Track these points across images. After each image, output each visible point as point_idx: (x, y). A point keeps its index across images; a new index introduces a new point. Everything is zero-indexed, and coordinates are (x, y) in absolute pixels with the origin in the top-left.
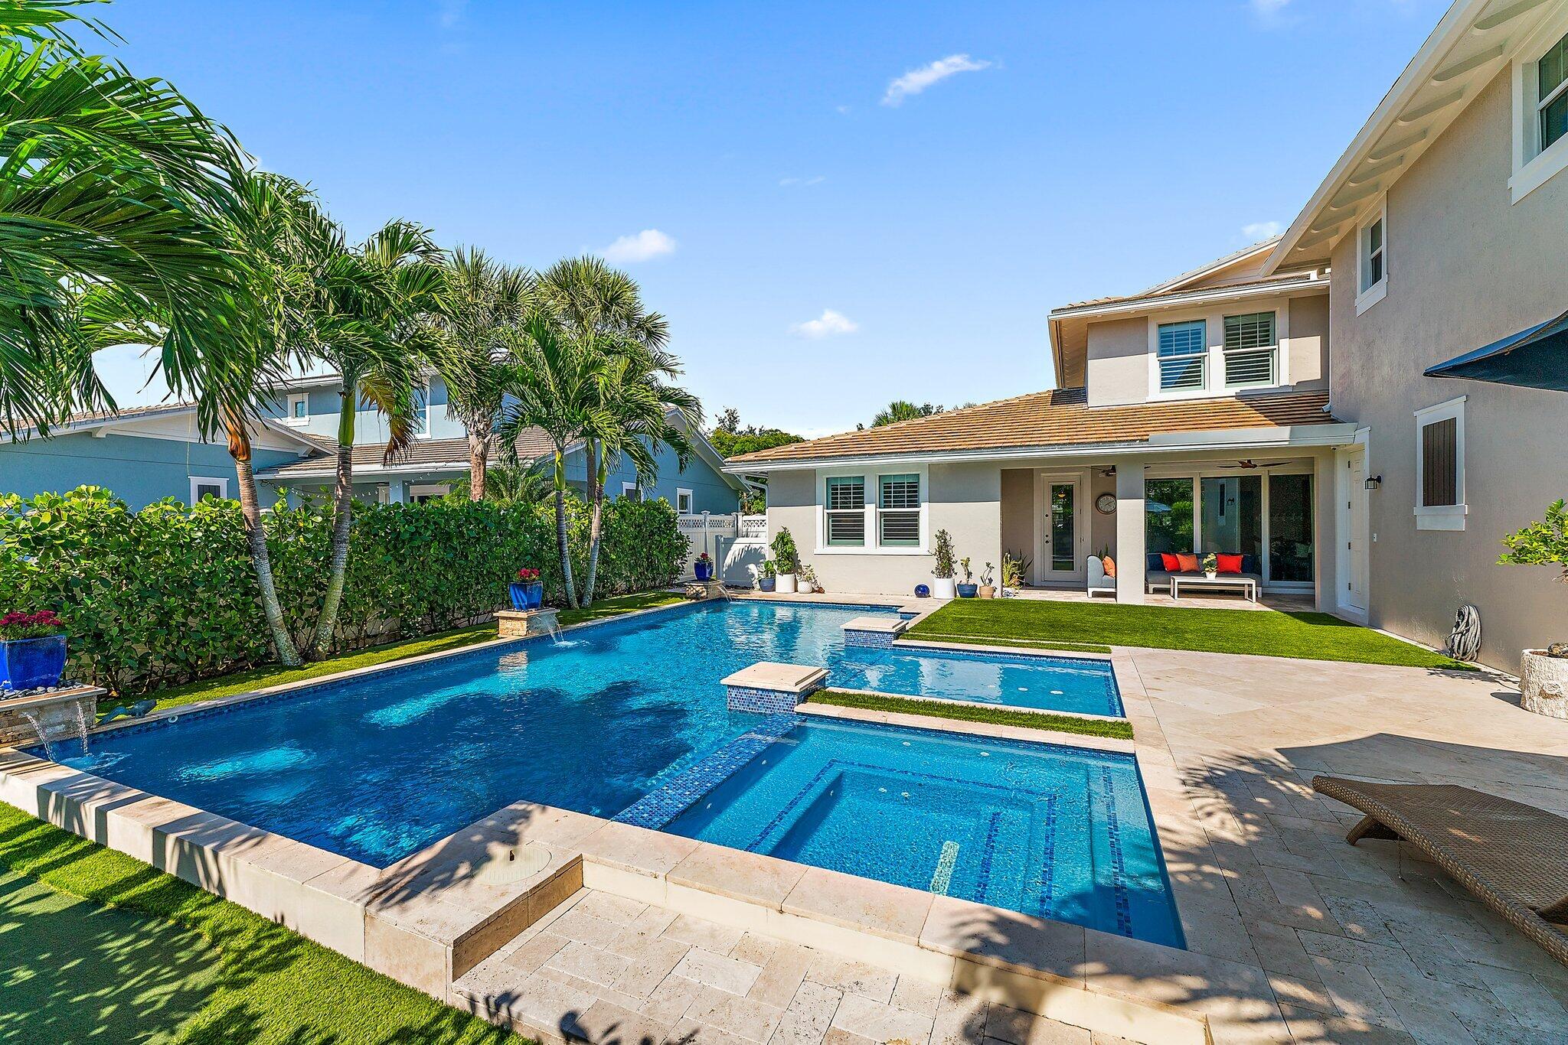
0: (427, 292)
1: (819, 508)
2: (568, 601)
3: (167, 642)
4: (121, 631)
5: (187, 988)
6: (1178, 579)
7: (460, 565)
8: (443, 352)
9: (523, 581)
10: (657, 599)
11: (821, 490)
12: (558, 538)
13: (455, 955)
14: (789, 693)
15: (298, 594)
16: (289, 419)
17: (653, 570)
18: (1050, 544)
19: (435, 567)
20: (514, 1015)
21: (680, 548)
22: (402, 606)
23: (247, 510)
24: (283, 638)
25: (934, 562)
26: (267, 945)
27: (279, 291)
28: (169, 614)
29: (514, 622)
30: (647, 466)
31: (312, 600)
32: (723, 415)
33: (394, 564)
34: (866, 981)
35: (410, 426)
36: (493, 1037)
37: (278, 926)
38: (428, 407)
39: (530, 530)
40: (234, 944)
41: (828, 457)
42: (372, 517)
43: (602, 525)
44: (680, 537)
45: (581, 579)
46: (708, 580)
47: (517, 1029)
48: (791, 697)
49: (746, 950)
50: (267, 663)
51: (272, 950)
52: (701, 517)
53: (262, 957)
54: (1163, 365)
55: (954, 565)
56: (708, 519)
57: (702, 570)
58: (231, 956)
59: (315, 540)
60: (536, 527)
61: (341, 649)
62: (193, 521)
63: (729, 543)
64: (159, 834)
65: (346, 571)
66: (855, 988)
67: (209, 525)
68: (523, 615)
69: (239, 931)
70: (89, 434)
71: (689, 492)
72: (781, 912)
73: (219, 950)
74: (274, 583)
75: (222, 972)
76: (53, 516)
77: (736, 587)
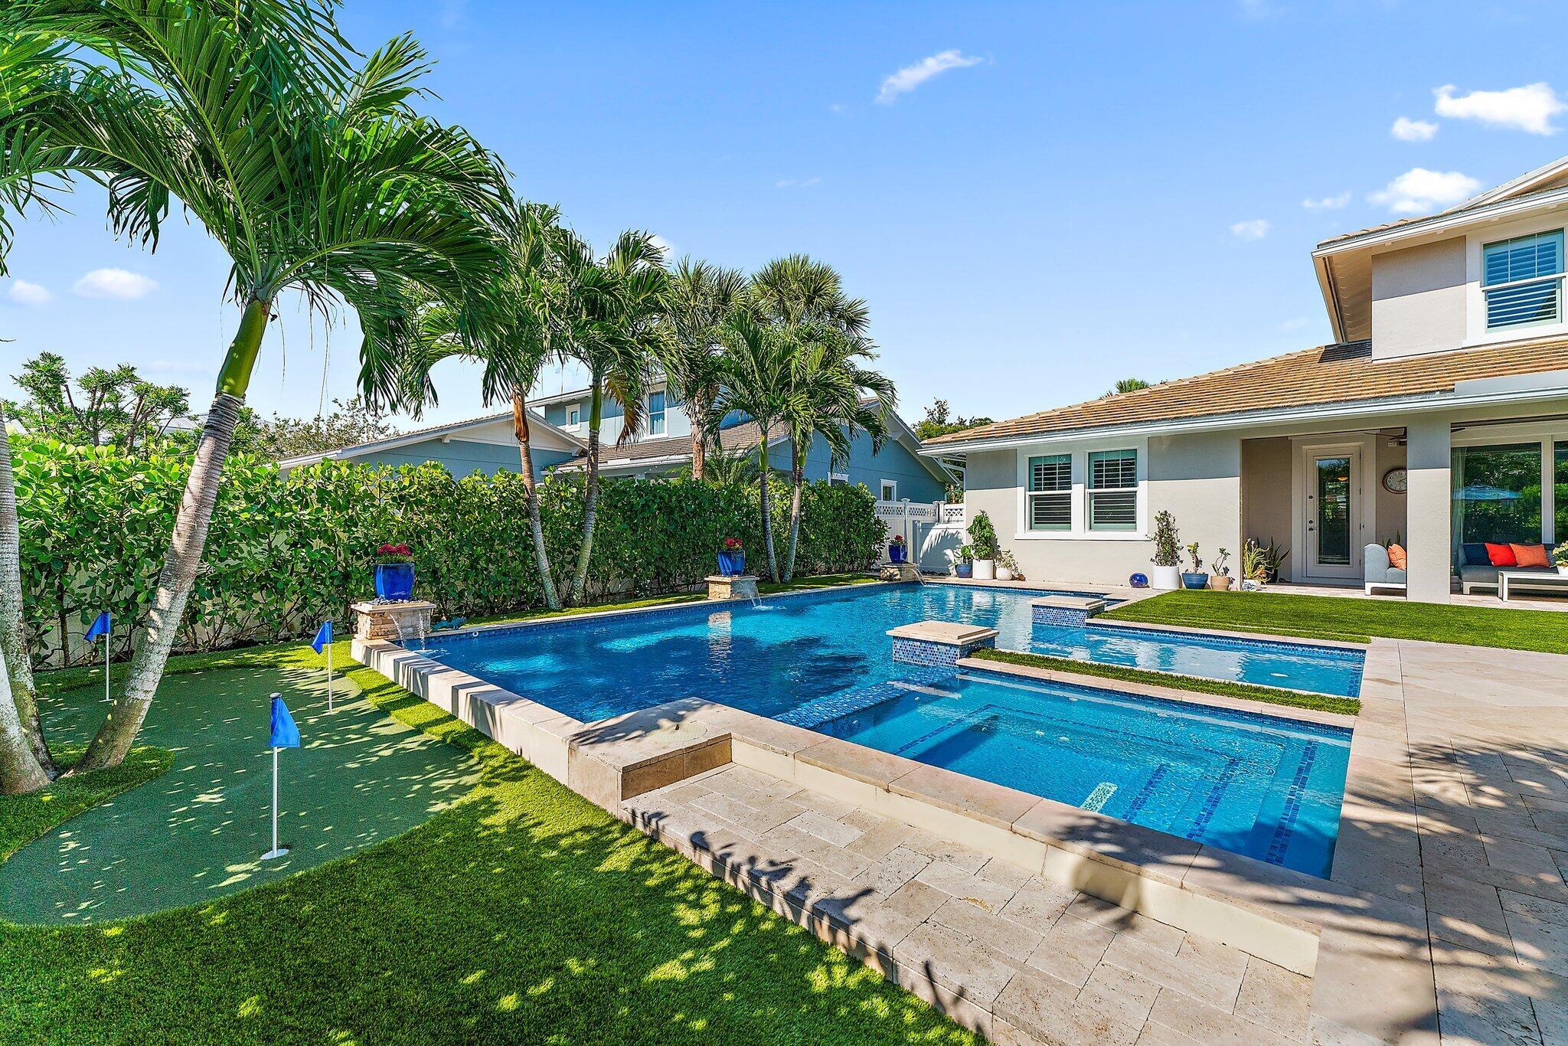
0: (653, 293)
1: (1020, 490)
2: (770, 577)
3: (476, 582)
4: (448, 570)
5: (461, 783)
6: (1508, 575)
7: (680, 536)
8: (664, 345)
9: (729, 549)
10: (852, 578)
11: (1023, 471)
12: (763, 516)
13: (624, 780)
14: (951, 646)
15: (560, 552)
16: (567, 426)
17: (850, 553)
18: (1316, 532)
19: (660, 536)
20: (660, 828)
21: (876, 533)
22: (635, 569)
23: (527, 482)
24: (550, 586)
25: (1153, 548)
26: (511, 766)
27: (545, 299)
28: (477, 560)
29: (721, 586)
30: (841, 446)
31: (569, 558)
32: (932, 407)
33: (629, 532)
34: (957, 856)
35: (639, 415)
36: (645, 842)
37: (516, 756)
38: (666, 409)
39: (739, 508)
40: (491, 763)
41: (1029, 434)
42: (613, 490)
43: (802, 507)
44: (878, 522)
45: (782, 555)
46: (902, 562)
47: (662, 839)
48: (953, 649)
49: (853, 819)
50: (540, 606)
51: (513, 770)
52: (901, 505)
53: (506, 773)
54: (1490, 297)
55: (1179, 552)
56: (908, 507)
57: (897, 553)
58: (488, 769)
59: (572, 507)
60: (744, 505)
61: (592, 601)
62: (492, 489)
63: (928, 528)
64: (455, 690)
65: (594, 535)
66: (945, 858)
67: (502, 493)
68: (728, 579)
69: (495, 756)
70: (439, 440)
71: (893, 483)
72: (888, 791)
73: (482, 766)
74: (545, 542)
75: (482, 777)
76: (410, 481)
77: (933, 573)
